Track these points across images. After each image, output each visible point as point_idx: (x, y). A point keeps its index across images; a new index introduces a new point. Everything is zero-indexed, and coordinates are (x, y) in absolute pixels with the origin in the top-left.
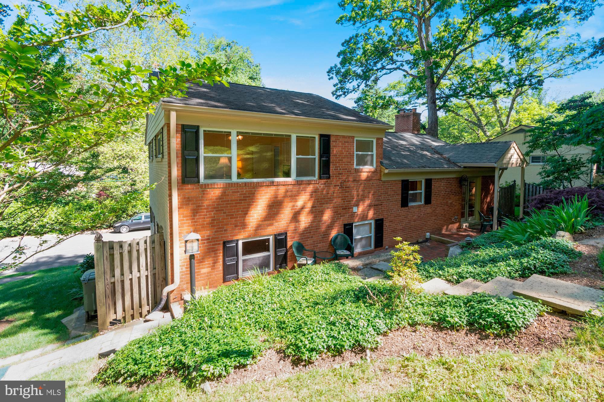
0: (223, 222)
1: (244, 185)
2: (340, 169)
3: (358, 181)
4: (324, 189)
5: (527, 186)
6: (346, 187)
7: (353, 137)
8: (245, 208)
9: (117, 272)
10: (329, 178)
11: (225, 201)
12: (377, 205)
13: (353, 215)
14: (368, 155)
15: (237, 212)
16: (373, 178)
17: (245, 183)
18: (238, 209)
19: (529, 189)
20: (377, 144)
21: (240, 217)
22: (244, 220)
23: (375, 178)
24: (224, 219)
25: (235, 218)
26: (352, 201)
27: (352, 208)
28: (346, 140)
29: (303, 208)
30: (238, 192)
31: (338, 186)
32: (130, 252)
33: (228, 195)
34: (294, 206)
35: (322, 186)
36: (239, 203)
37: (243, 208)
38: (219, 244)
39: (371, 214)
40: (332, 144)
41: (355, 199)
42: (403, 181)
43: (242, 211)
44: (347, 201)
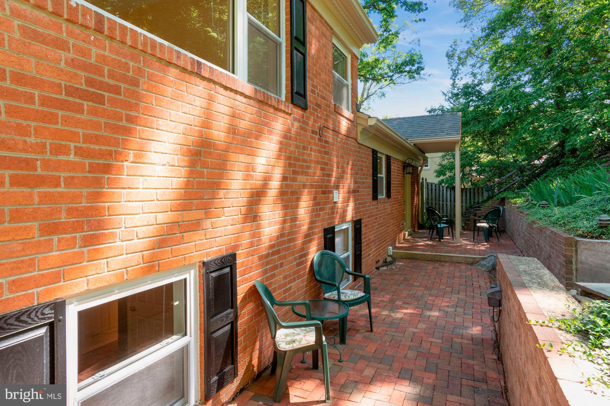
2: (318, 94)
5: (430, 186)
6: (325, 141)
7: (331, 30)
8: (97, 139)
10: (305, 107)
13: (333, 208)
15: (58, 150)
18: (57, 134)
19: (432, 189)
21: (69, 182)
22: (97, 196)
25: (41, 181)
26: (332, 176)
27: (333, 192)
28: (324, 30)
31: (317, 133)
35: (295, 124)
37: (88, 139)
39: (350, 208)
41: (335, 173)
42: (373, 152)
43: (79, 152)
44: (326, 175)
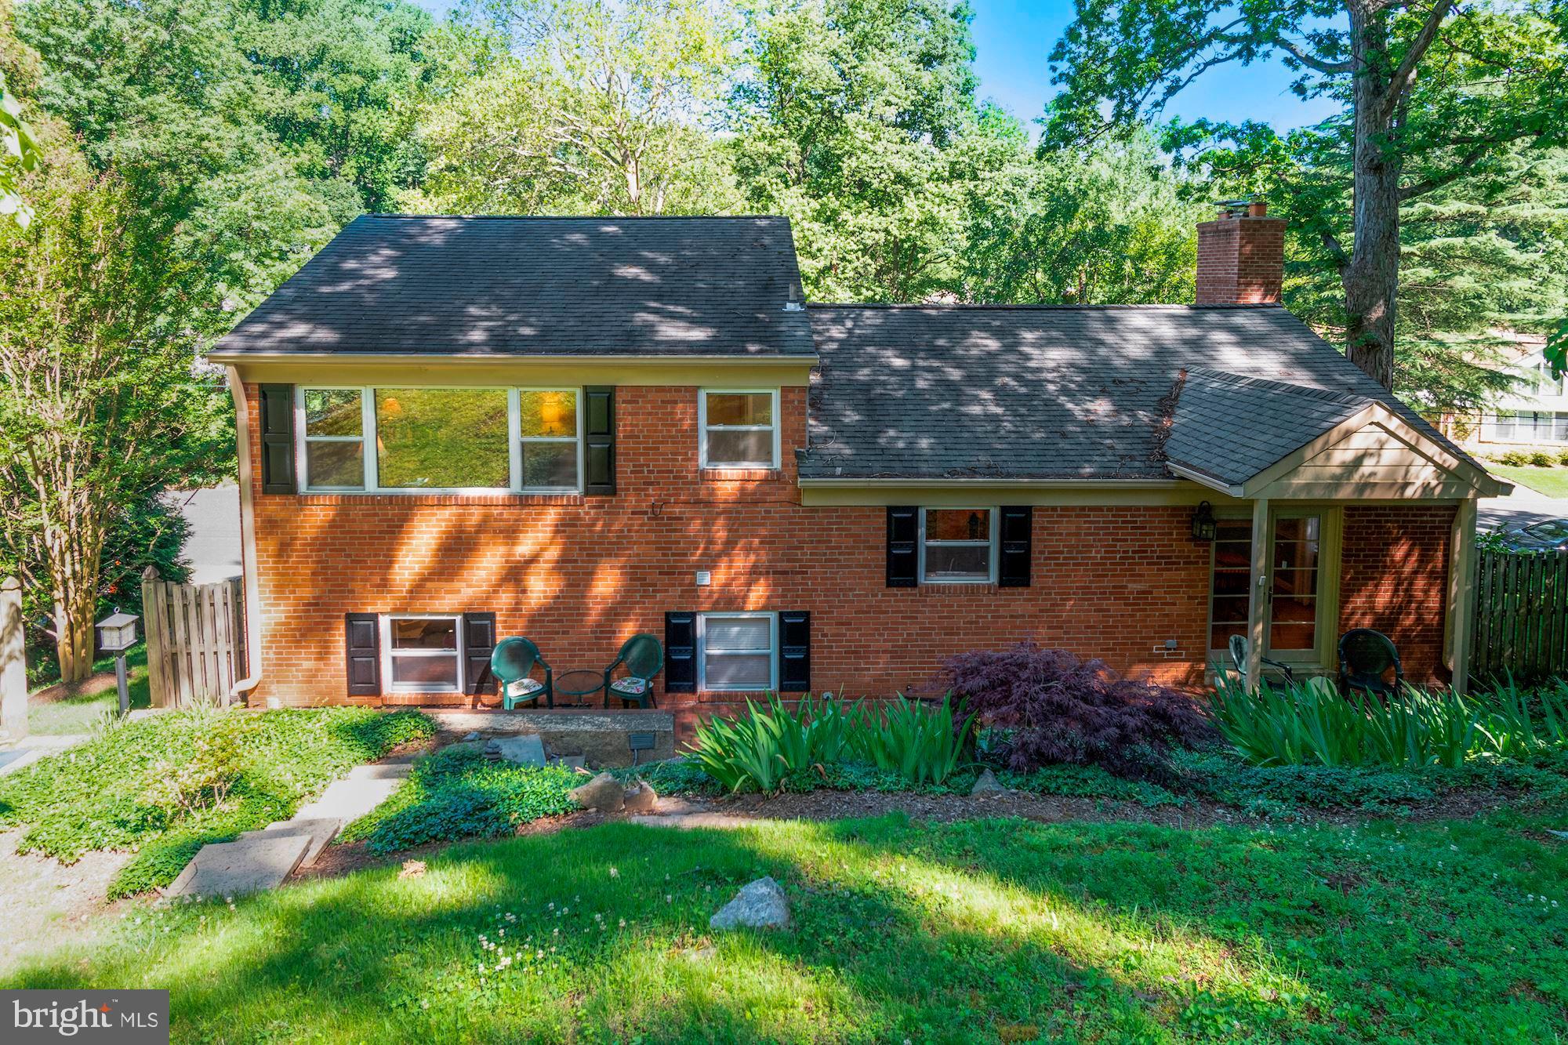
0: (345, 574)
1: (387, 501)
2: (650, 472)
3: (709, 504)
4: (598, 519)
6: (669, 519)
7: (695, 390)
9: (180, 635)
10: (614, 493)
11: (348, 532)
12: (785, 573)
13: (693, 589)
14: (747, 433)
15: (375, 555)
16: (769, 499)
17: (391, 497)
18: (376, 550)
20: (784, 402)
21: (379, 568)
23: (772, 498)
24: (347, 568)
25: (370, 568)
26: (692, 555)
27: (694, 574)
28: (668, 396)
29: (533, 560)
30: (376, 515)
31: (646, 513)
32: (199, 605)
33: (354, 521)
34: (509, 555)
35: (592, 511)
36: (378, 538)
37: (388, 550)
38: (338, 617)
39: (758, 593)
40: (621, 408)
41: (699, 552)
42: (891, 510)
43: (385, 555)
44: (673, 555)
